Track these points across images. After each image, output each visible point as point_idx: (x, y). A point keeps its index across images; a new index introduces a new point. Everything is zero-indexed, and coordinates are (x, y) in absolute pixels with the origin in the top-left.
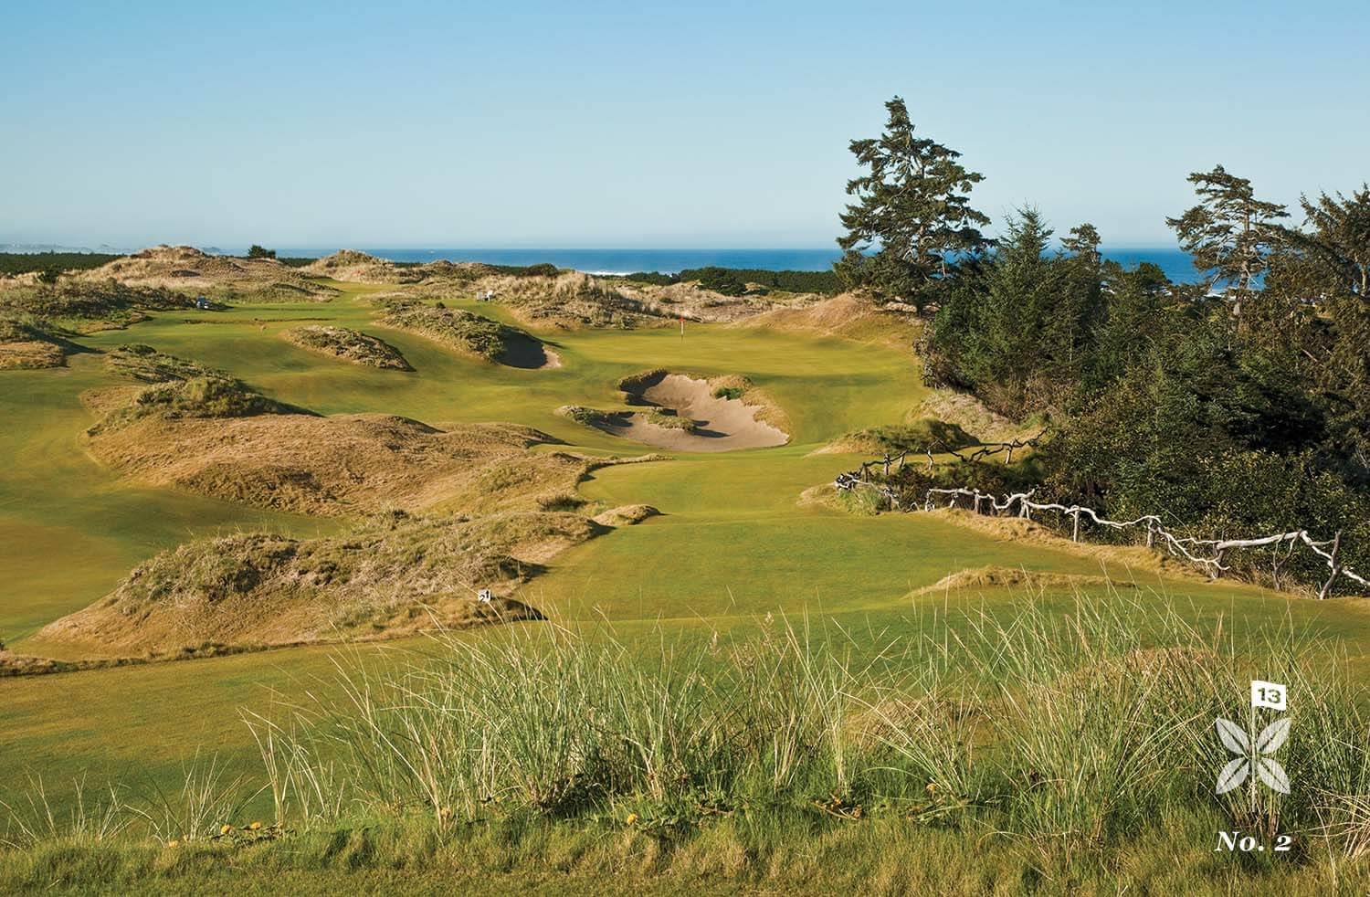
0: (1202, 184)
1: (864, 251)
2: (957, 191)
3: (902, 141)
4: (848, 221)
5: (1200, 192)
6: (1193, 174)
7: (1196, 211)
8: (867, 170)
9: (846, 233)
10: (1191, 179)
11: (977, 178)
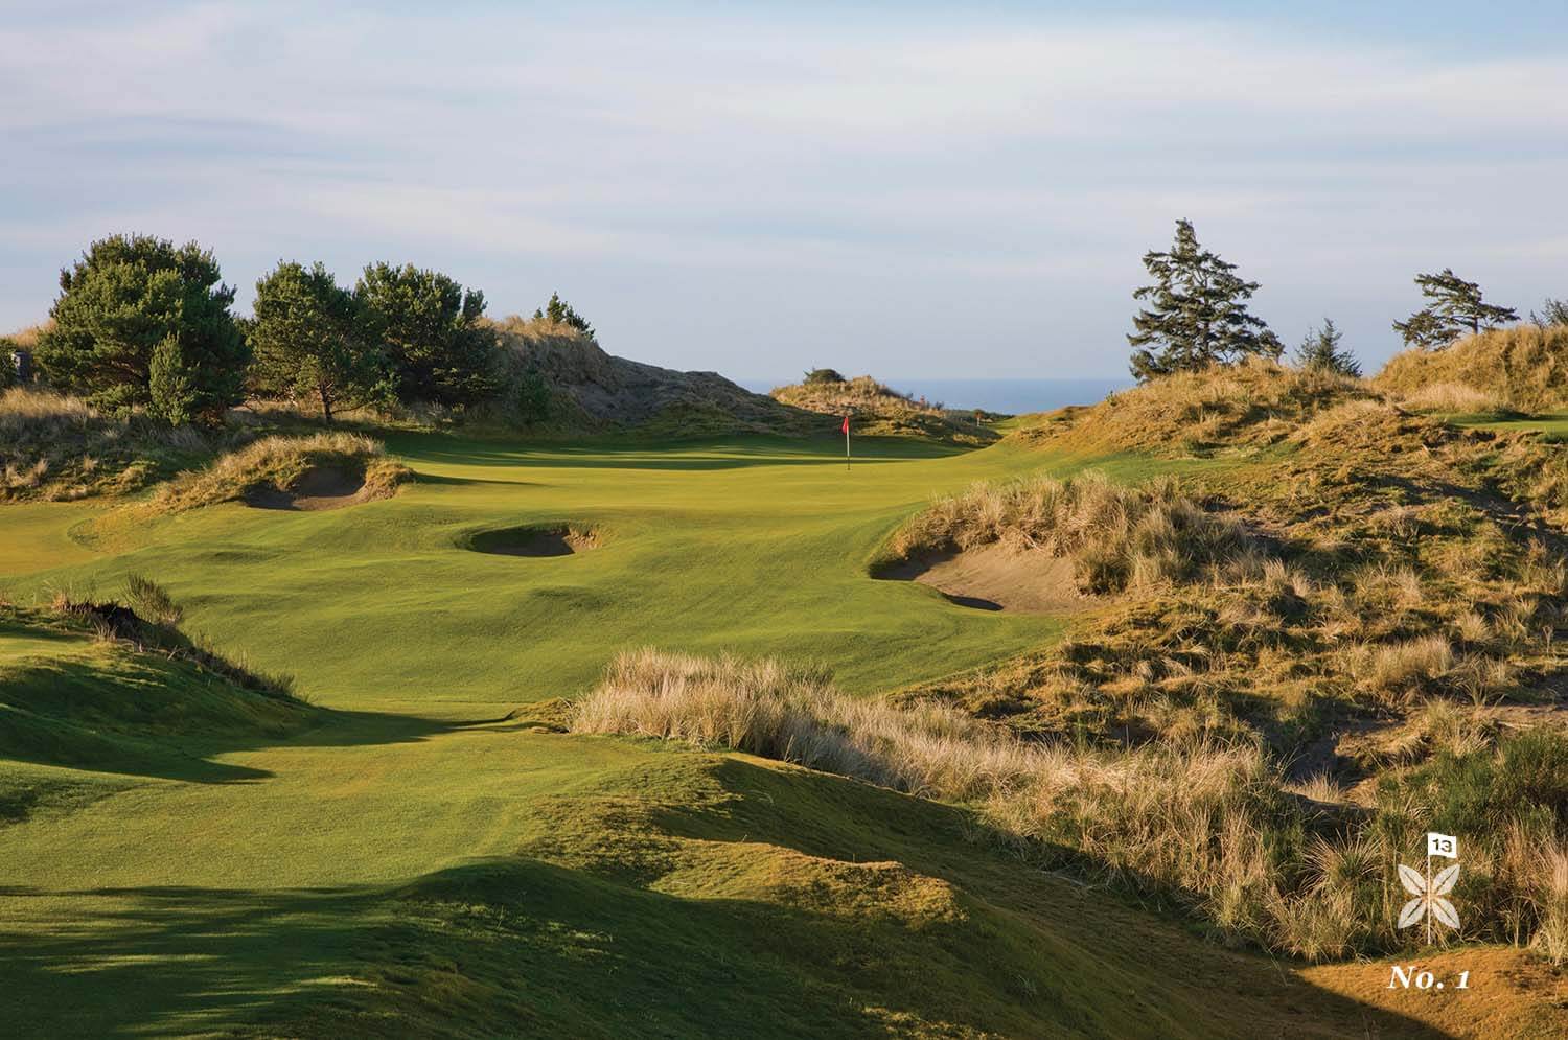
0: (1430, 288)
1: (1154, 351)
2: (1239, 300)
3: (1188, 257)
4: (1142, 323)
5: (1428, 293)
6: (1421, 276)
7: (1425, 314)
8: (1156, 281)
9: (1137, 333)
10: (1419, 281)
11: (1254, 286)
